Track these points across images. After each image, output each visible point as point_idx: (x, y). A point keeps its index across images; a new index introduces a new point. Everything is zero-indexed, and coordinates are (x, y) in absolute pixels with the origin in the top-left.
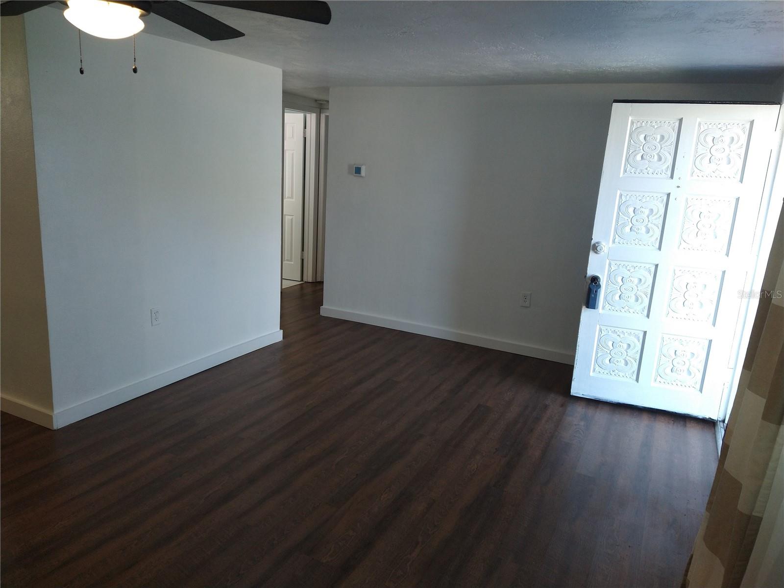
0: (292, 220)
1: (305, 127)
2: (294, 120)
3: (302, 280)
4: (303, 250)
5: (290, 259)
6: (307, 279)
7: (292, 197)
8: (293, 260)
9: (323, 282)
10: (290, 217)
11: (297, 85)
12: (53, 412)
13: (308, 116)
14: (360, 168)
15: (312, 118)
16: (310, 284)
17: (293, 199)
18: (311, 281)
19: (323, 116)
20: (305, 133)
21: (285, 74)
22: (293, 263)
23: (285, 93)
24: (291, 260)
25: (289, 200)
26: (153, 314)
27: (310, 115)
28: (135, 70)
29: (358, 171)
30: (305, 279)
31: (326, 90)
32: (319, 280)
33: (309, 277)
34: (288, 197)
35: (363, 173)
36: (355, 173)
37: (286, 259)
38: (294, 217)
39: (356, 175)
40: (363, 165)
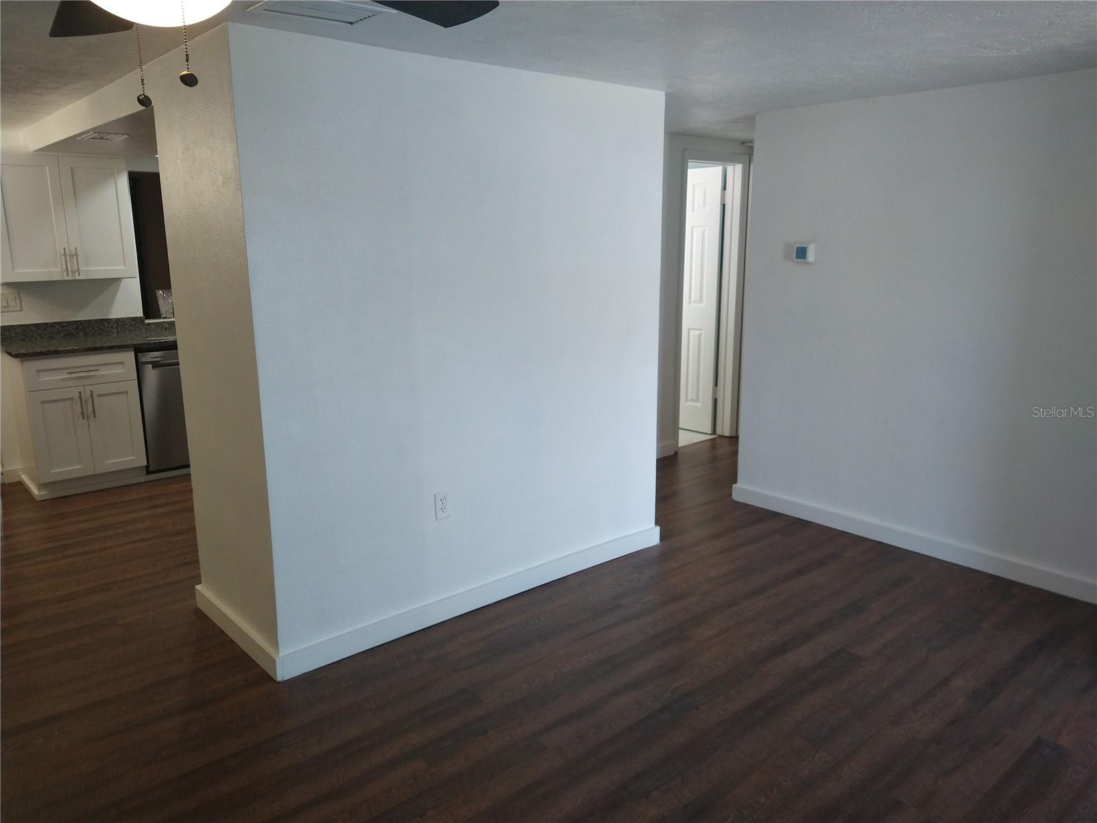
0: (700, 336)
1: (724, 188)
2: (706, 177)
3: (714, 432)
4: (716, 384)
5: (695, 398)
6: (722, 431)
7: (701, 300)
8: (700, 401)
10: (698, 333)
12: (278, 652)
13: (730, 168)
14: (805, 248)
15: (735, 172)
16: (725, 440)
17: (702, 303)
18: (727, 435)
19: (754, 167)
20: (723, 197)
22: (699, 405)
24: (697, 400)
25: (696, 305)
26: (438, 501)
27: (732, 167)
29: (802, 253)
30: (719, 431)
31: (750, 121)
33: (725, 429)
34: (694, 301)
35: (811, 256)
36: (797, 258)
37: (689, 398)
38: (703, 332)
39: (798, 260)
40: (809, 243)
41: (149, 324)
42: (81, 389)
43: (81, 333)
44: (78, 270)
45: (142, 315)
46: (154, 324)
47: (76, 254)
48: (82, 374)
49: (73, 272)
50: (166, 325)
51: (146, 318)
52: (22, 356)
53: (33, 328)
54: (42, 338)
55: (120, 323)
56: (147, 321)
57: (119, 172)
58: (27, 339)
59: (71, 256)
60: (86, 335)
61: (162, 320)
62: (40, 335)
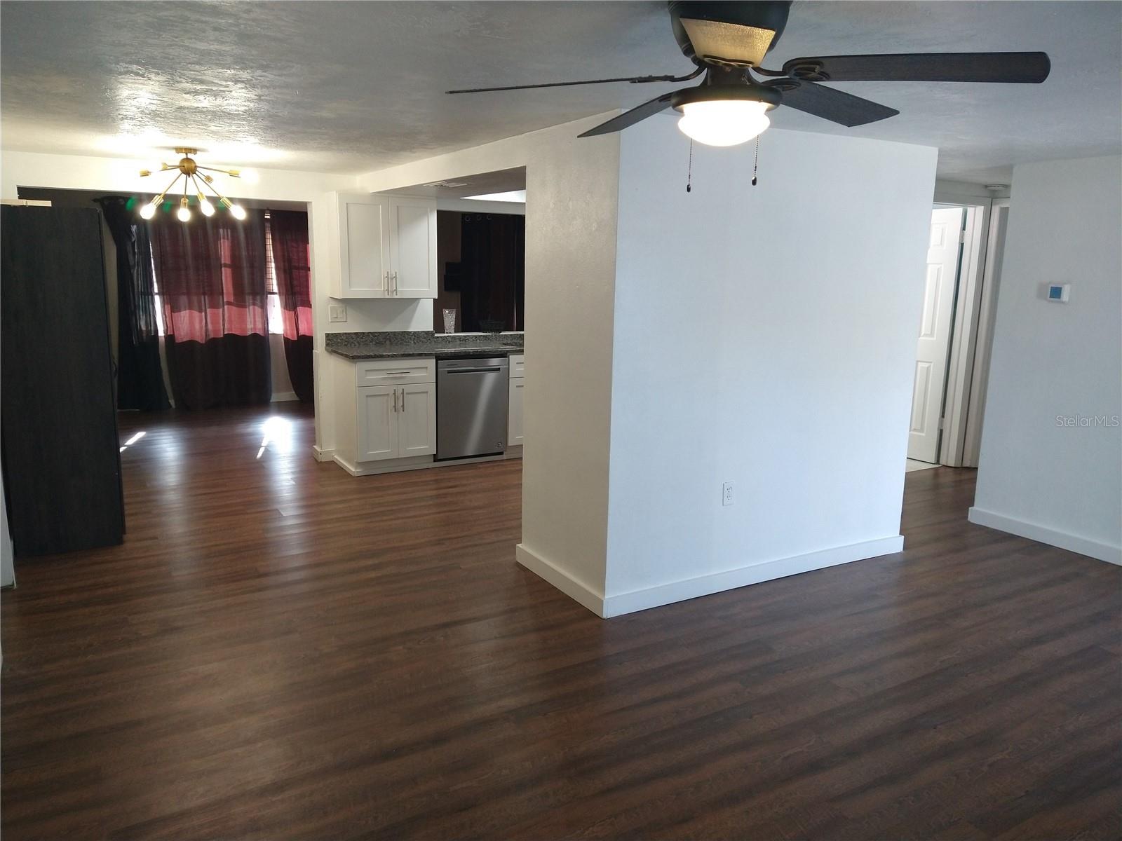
0: (928, 368)
1: (964, 228)
2: (947, 219)
3: (938, 462)
4: (943, 415)
5: (919, 429)
6: (947, 461)
7: (932, 335)
8: (925, 430)
9: (977, 468)
10: (927, 365)
11: (957, 168)
12: (604, 595)
13: (970, 210)
14: (1061, 288)
15: (976, 214)
16: (953, 469)
17: (933, 337)
18: (953, 466)
19: (996, 211)
20: (962, 237)
21: (942, 154)
22: (923, 434)
23: (939, 180)
24: (921, 430)
25: (926, 338)
26: (726, 489)
27: (973, 209)
28: (754, 182)
29: (1056, 292)
30: (943, 461)
31: (1008, 169)
32: (967, 463)
33: (950, 458)
34: (924, 334)
35: (1065, 296)
36: (1051, 297)
37: (913, 428)
38: (932, 364)
39: (1052, 299)
40: (1065, 284)
41: (438, 337)
42: (395, 387)
43: (388, 342)
44: (396, 290)
45: (432, 330)
46: (441, 337)
47: (395, 277)
48: (395, 375)
49: (392, 292)
50: (450, 339)
51: (436, 333)
52: (354, 358)
53: (354, 336)
54: (359, 344)
55: (417, 336)
56: (436, 335)
57: (431, 211)
58: (349, 345)
59: (392, 279)
60: (391, 344)
61: (446, 335)
62: (358, 342)
